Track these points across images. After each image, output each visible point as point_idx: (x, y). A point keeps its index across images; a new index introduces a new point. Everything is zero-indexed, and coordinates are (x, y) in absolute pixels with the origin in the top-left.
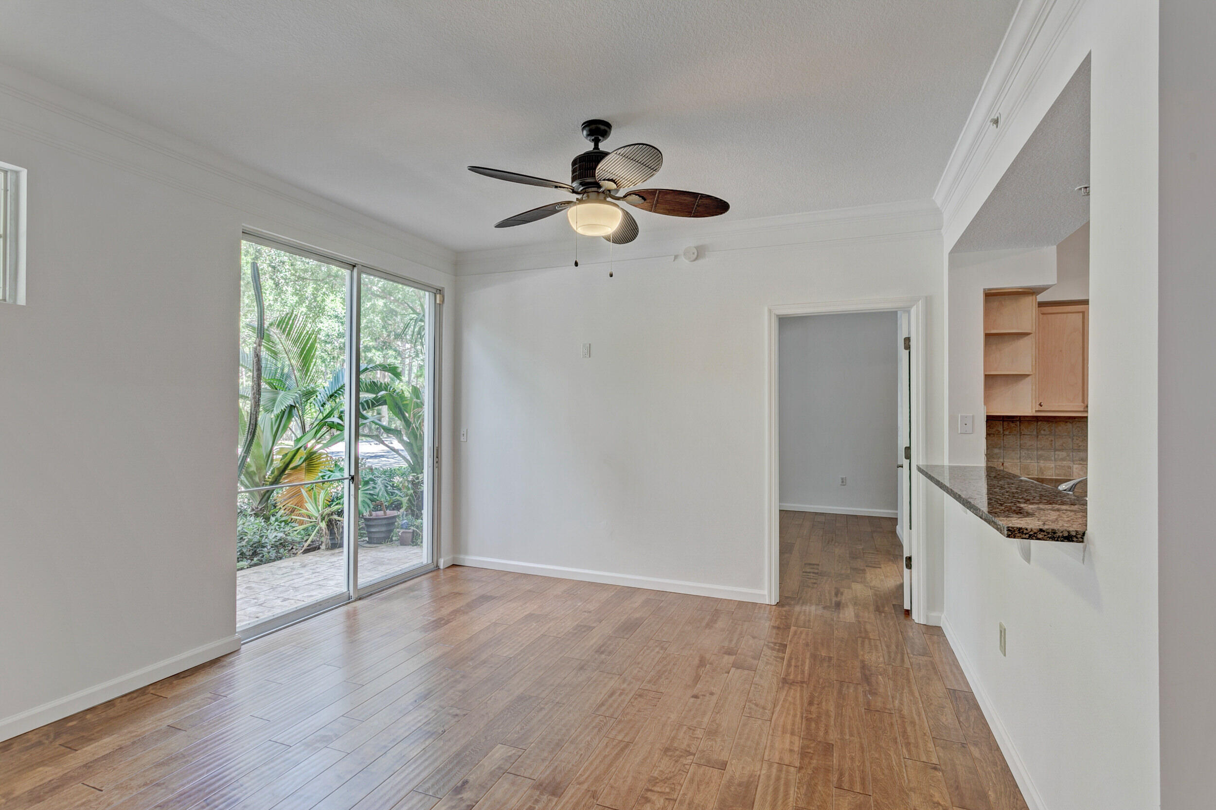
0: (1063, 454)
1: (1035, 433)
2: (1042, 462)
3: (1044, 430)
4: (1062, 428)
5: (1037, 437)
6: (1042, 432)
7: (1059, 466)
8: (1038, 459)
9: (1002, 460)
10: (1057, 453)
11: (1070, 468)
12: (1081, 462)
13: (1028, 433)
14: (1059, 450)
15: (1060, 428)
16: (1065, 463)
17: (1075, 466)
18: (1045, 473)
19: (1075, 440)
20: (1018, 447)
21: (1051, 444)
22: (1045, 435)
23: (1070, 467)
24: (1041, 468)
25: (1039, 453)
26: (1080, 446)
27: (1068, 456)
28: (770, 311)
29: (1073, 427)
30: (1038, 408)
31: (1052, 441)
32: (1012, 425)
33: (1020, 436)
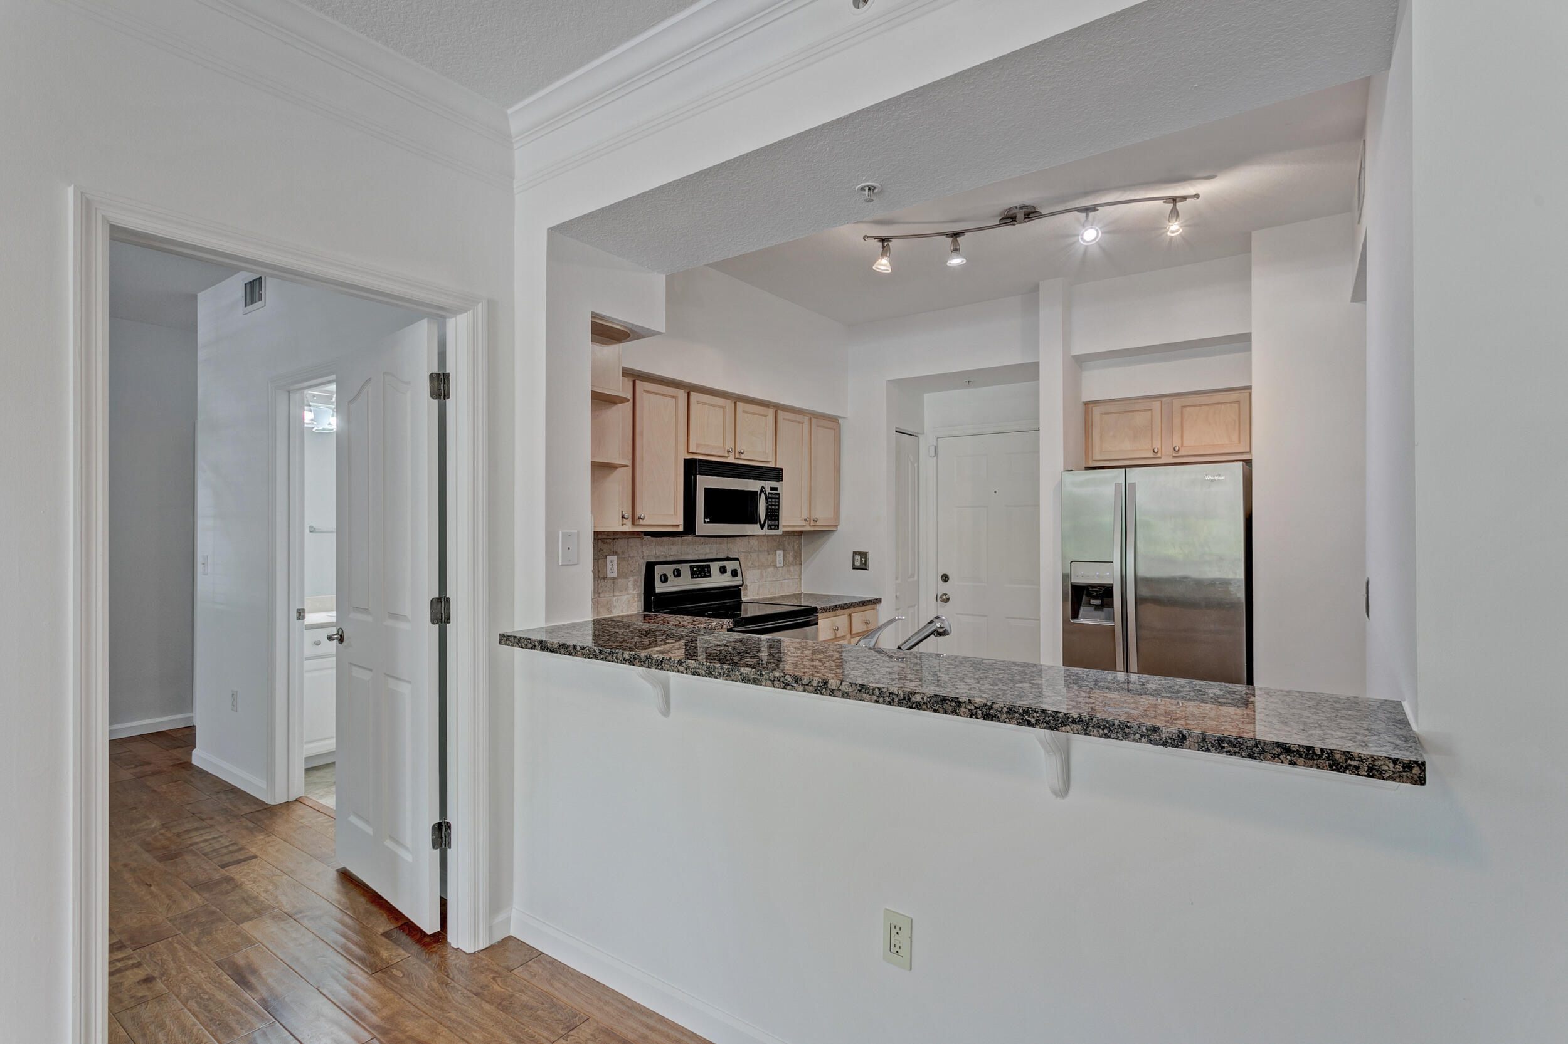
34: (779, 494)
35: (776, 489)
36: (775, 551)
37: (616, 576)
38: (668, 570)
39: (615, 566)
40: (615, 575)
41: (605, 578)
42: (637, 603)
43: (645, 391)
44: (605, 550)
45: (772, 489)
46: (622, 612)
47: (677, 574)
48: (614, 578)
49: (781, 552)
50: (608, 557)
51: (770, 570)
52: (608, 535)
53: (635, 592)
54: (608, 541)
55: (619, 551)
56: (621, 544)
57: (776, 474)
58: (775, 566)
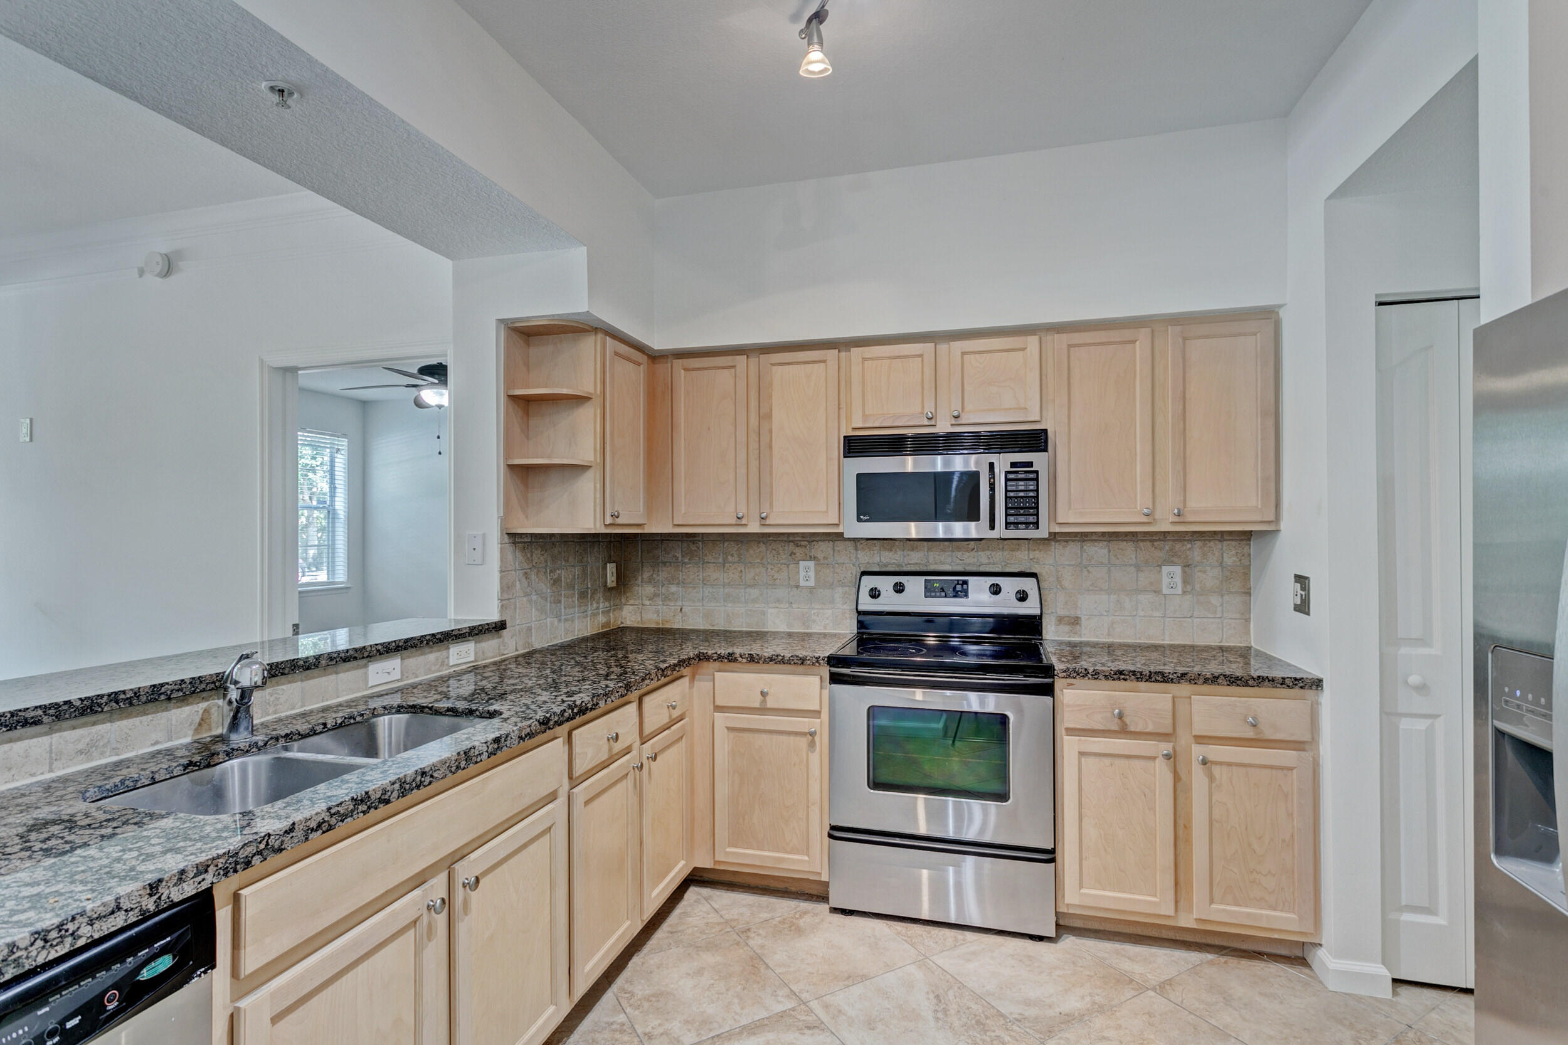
0: (754, 592)
1: (721, 560)
2: (730, 605)
3: (732, 555)
4: (755, 552)
5: (724, 566)
6: (730, 558)
7: (750, 610)
8: (724, 601)
9: (680, 603)
10: (747, 590)
11: (764, 615)
12: (777, 605)
13: (713, 561)
14: (750, 586)
15: (751, 552)
16: (758, 605)
17: (770, 611)
18: (733, 622)
19: (769, 570)
20: (701, 582)
21: (741, 577)
22: (734, 563)
23: (764, 613)
24: (728, 615)
25: (726, 591)
26: (775, 580)
27: (761, 595)
28: (262, 361)
29: (767, 550)
30: (609, 521)
31: (741, 571)
32: (693, 548)
33: (703, 564)
34: (1037, 472)
35: (1030, 464)
36: (1160, 566)
37: (813, 585)
38: (885, 584)
39: (812, 574)
40: (812, 583)
41: (797, 587)
42: (848, 621)
43: (773, 365)
44: (798, 554)
45: (1013, 465)
46: (825, 628)
47: (899, 588)
48: (812, 588)
49: (1177, 570)
50: (801, 562)
51: (1145, 599)
52: (803, 537)
53: (845, 607)
54: (803, 543)
55: (820, 555)
56: (822, 549)
57: (1036, 440)
58: (1158, 592)
